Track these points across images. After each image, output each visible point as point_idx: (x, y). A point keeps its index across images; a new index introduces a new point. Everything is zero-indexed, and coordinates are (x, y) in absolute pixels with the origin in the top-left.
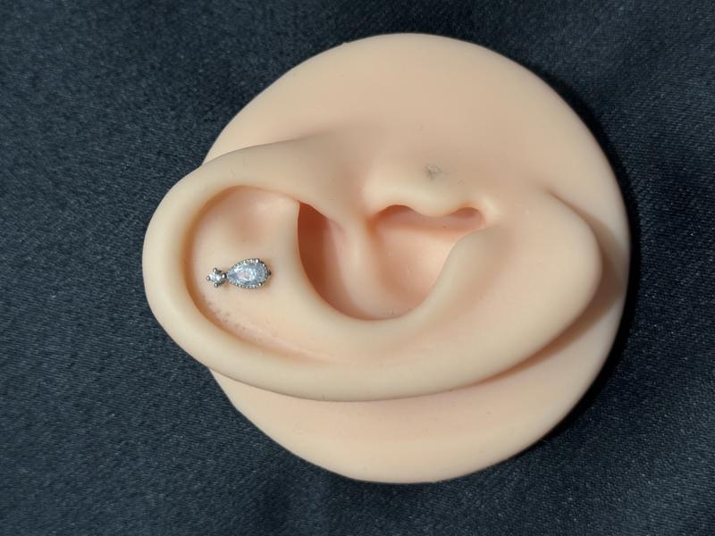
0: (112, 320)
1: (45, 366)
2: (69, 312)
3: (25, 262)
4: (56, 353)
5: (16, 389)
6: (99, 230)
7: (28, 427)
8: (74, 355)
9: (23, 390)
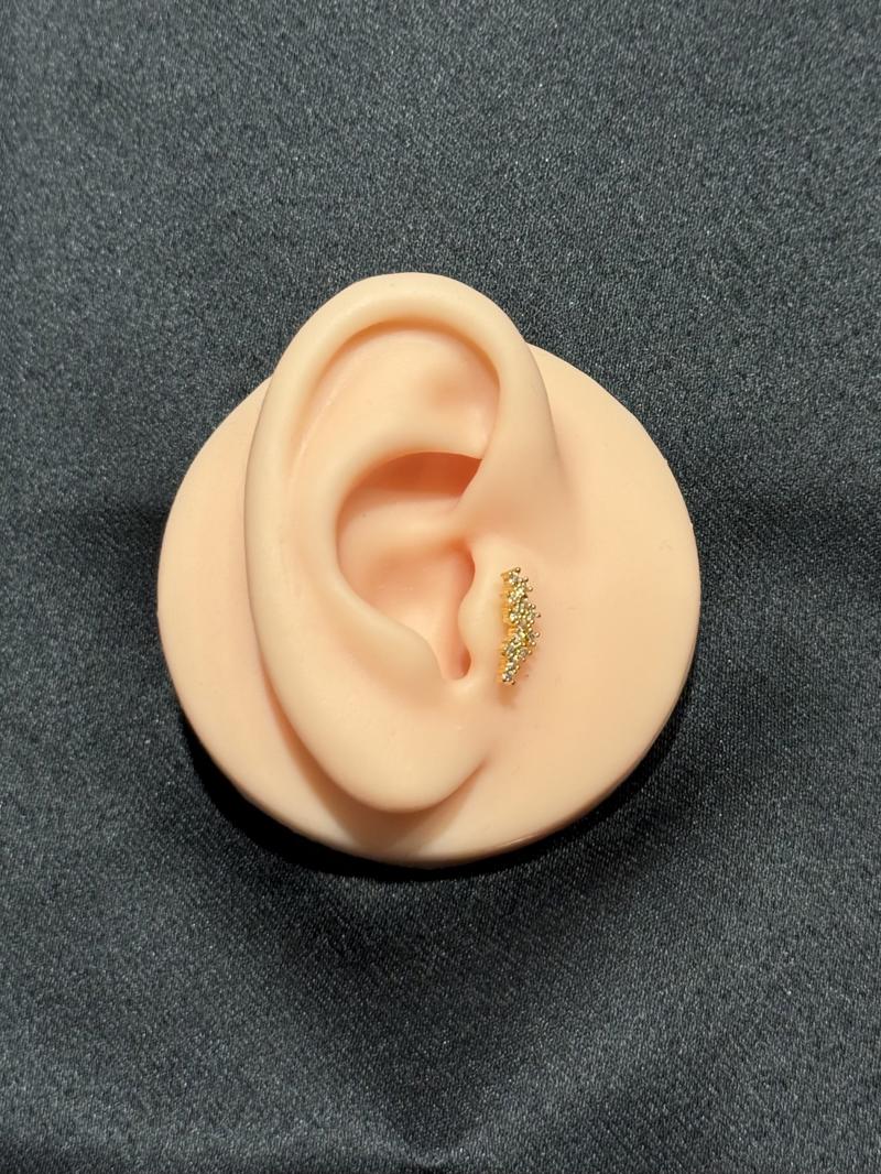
0: (336, 245)
1: (280, 170)
2: (345, 195)
3: (404, 141)
4: (295, 183)
5: (252, 139)
6: (443, 226)
7: (208, 157)
8: (293, 204)
9: (251, 148)
